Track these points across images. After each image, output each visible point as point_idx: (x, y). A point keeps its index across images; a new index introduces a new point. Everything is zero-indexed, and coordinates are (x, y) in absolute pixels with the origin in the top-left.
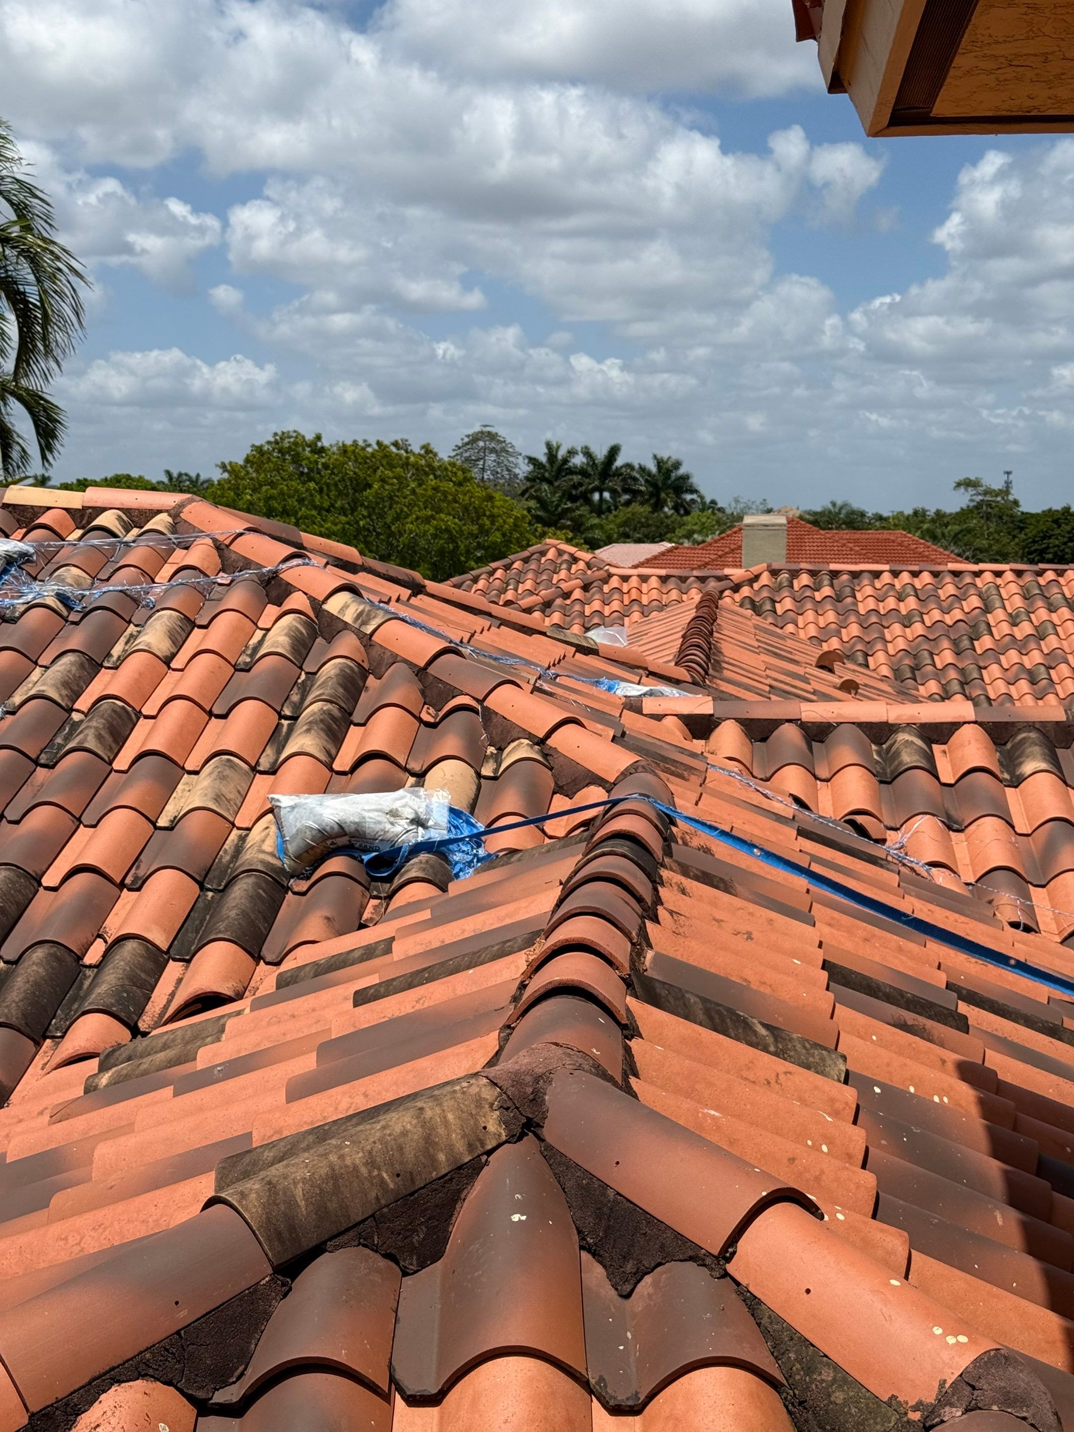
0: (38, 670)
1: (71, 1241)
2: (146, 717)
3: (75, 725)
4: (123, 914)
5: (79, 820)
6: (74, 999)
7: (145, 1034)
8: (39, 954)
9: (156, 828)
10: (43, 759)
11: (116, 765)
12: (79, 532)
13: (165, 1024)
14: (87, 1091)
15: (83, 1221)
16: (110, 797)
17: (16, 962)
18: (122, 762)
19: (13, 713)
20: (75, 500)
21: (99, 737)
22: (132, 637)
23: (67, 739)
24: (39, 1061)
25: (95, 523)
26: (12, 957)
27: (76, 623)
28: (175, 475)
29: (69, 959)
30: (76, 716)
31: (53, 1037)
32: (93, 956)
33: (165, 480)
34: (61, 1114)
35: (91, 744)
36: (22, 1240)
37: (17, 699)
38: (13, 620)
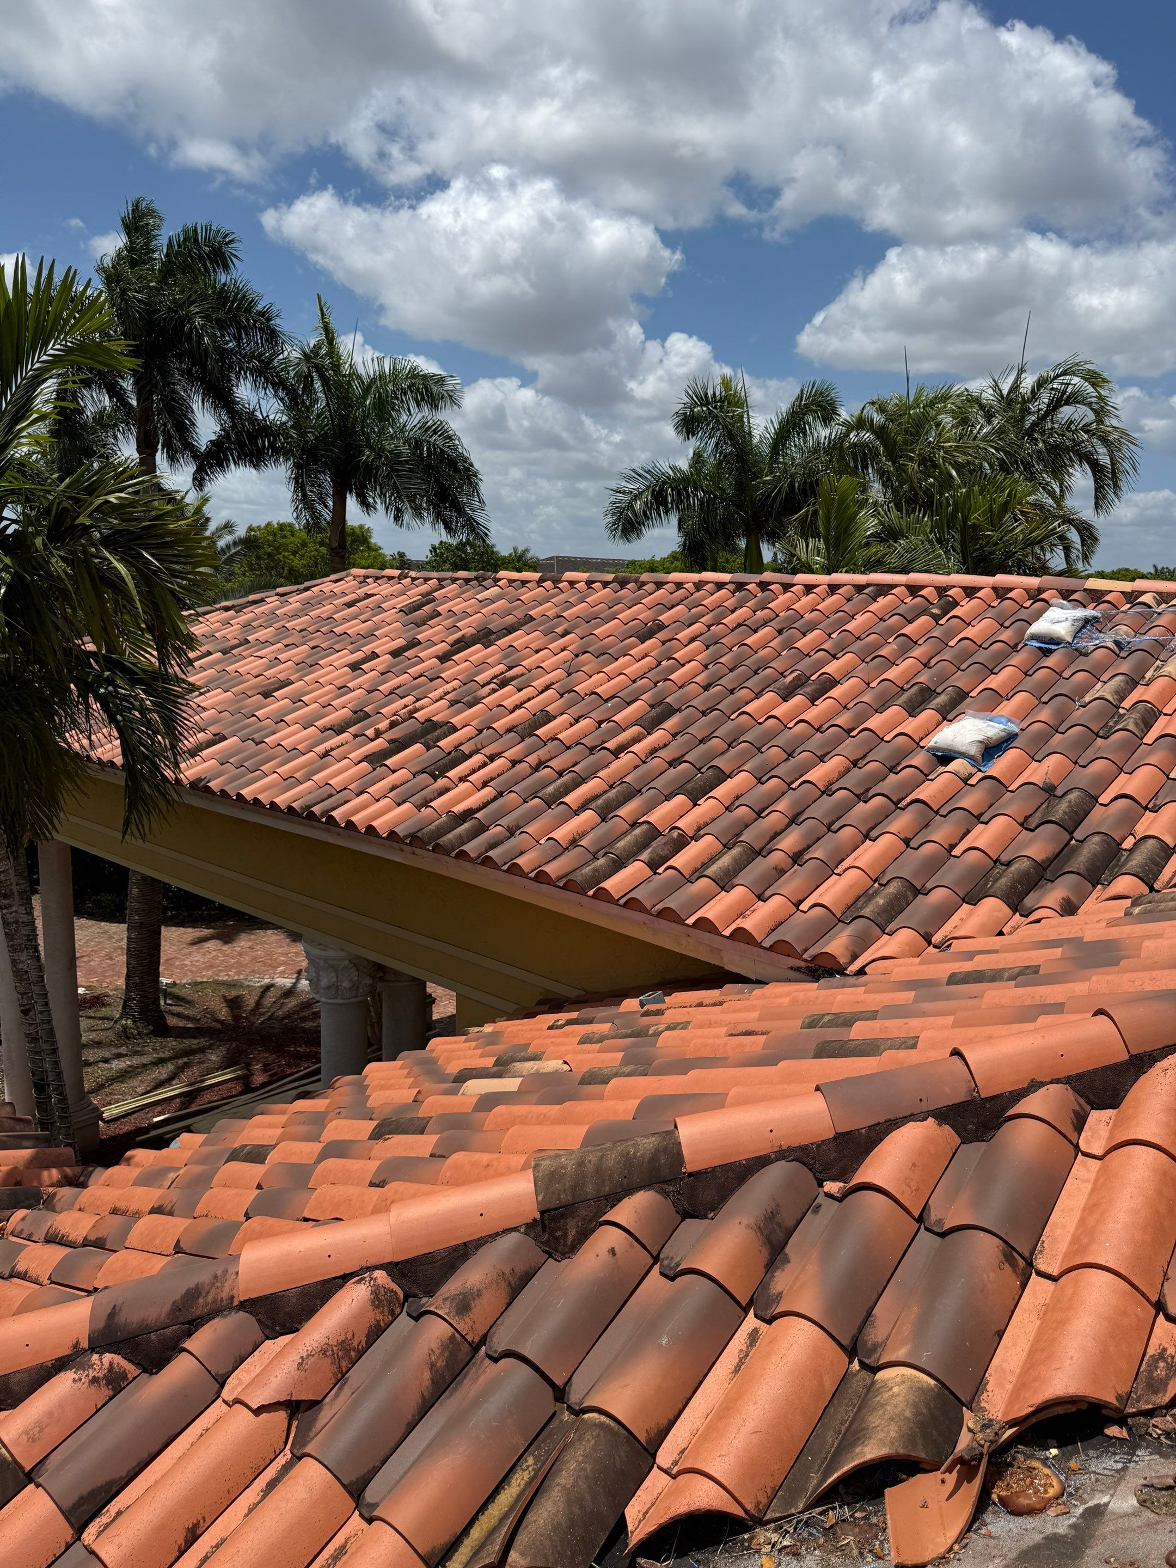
0: (1100, 684)
1: (1137, 983)
2: (1165, 715)
3: (1122, 715)
4: (1146, 824)
5: (1121, 769)
6: (1115, 866)
7: (1158, 891)
8: (1097, 839)
9: (1168, 778)
10: (1101, 733)
11: (1145, 741)
12: (1129, 606)
13: (1171, 887)
14: (1126, 914)
15: (1145, 975)
16: (1140, 759)
17: (1082, 841)
18: (1149, 739)
19: (1084, 707)
20: (1127, 586)
21: (1136, 724)
22: (1159, 668)
23: (1116, 723)
24: (1094, 895)
25: (1138, 600)
26: (1081, 838)
27: (1124, 658)
28: (1159, 568)
29: (1113, 844)
30: (1121, 711)
31: (1103, 884)
32: (1128, 843)
33: (1153, 571)
34: (1112, 923)
35: (1131, 727)
36: (1109, 977)
37: (1087, 699)
38: (1086, 655)
